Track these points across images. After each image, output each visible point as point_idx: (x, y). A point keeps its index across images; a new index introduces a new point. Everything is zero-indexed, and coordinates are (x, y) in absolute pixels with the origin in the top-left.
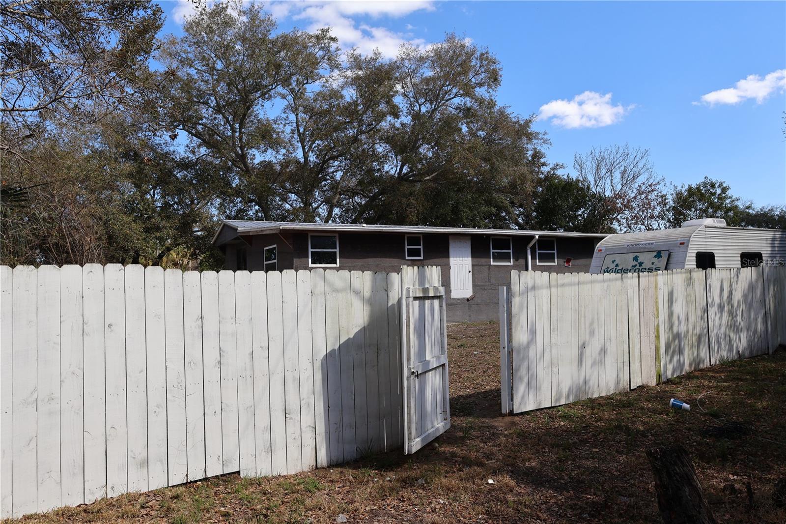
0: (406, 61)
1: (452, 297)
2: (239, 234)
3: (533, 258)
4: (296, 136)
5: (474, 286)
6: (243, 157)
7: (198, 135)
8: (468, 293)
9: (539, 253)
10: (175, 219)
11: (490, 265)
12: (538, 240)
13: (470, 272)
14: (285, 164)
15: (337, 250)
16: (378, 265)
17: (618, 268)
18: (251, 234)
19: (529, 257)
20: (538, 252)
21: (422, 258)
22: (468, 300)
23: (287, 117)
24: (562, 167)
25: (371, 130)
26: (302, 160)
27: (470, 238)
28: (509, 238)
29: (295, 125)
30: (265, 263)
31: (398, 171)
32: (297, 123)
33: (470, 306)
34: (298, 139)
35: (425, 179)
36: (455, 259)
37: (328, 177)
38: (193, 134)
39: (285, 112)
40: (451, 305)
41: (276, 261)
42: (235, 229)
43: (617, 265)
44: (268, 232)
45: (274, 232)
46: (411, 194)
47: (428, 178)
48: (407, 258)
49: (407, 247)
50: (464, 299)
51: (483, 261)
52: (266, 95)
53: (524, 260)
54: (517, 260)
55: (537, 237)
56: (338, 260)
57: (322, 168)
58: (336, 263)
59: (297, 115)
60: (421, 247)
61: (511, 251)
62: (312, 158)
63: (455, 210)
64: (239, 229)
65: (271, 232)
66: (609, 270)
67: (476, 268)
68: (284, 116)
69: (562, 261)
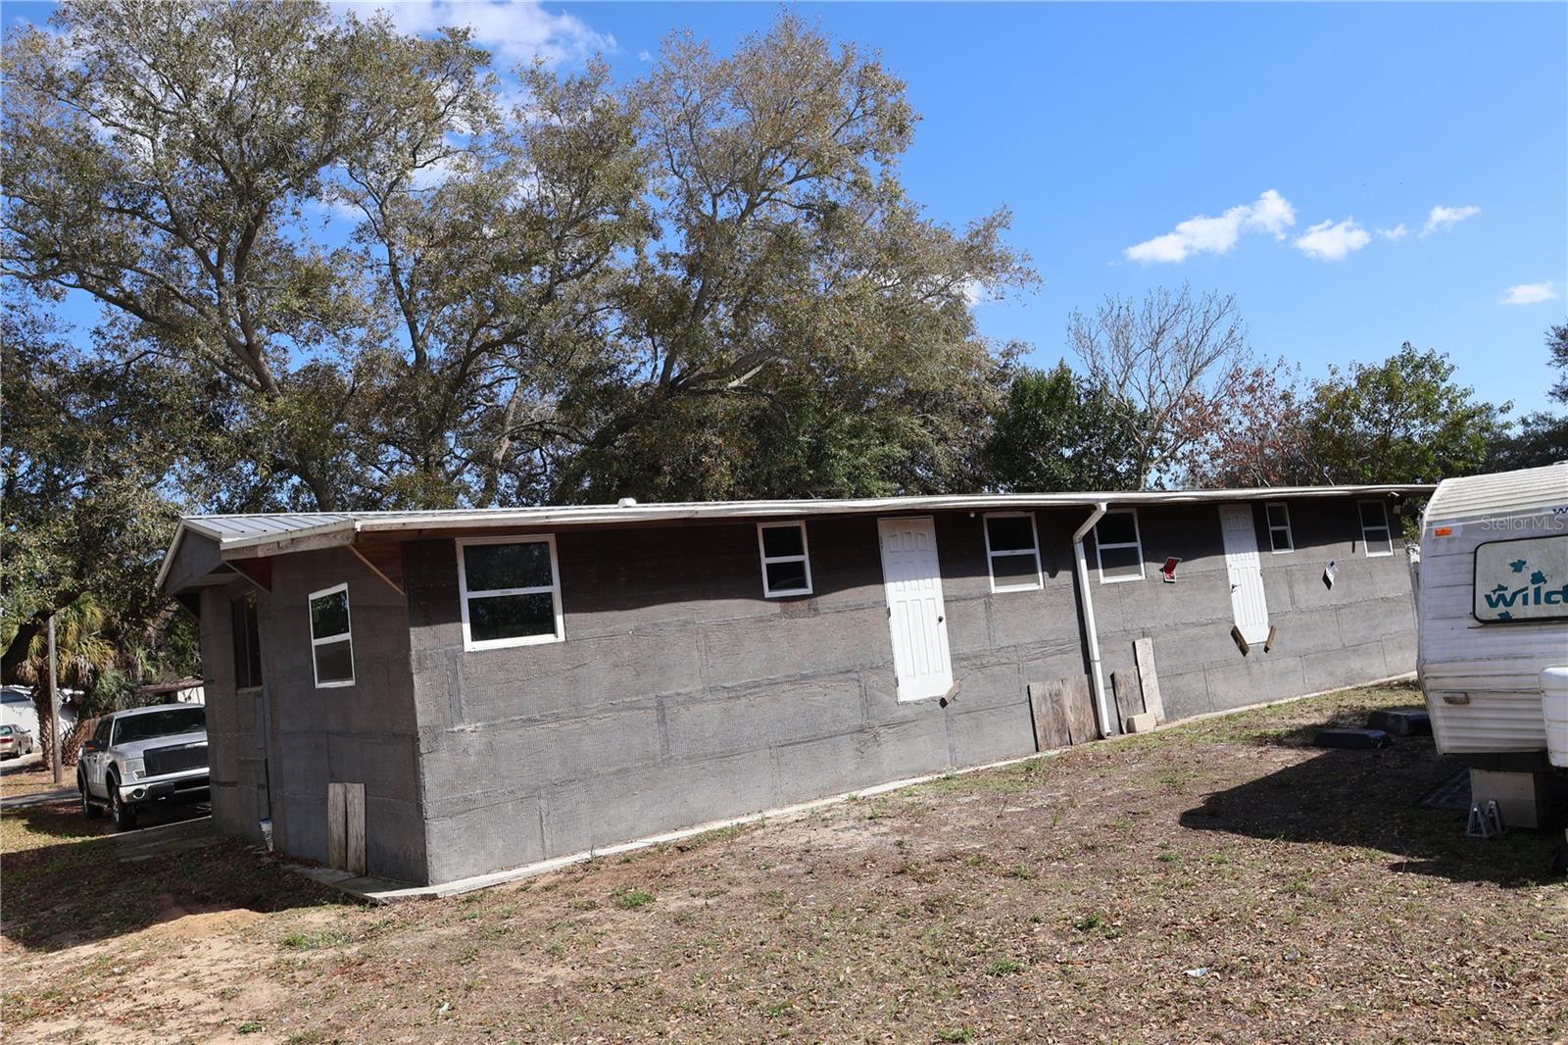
0: (679, 82)
1: (901, 699)
2: (225, 558)
3: (1092, 566)
4: (392, 298)
5: (957, 659)
6: (251, 353)
7: (127, 302)
8: (941, 683)
9: (1101, 551)
10: (57, 525)
11: (989, 595)
12: (1106, 516)
13: (940, 620)
14: (369, 367)
15: (555, 589)
16: (687, 623)
17: (1545, 589)
18: (261, 554)
19: (1083, 563)
20: (1099, 547)
21: (809, 591)
22: (943, 703)
23: (367, 252)
24: (1024, 349)
25: (585, 272)
26: (411, 359)
27: (930, 520)
28: (1028, 515)
29: (386, 270)
30: (315, 642)
31: (660, 371)
32: (392, 264)
33: (950, 719)
34: (398, 305)
35: (730, 385)
36: (899, 584)
37: (479, 399)
38: (109, 299)
39: (360, 238)
40: (901, 724)
41: (347, 636)
42: (214, 542)
43: (1538, 578)
44: (314, 545)
45: (335, 543)
46: (702, 424)
47: (735, 383)
48: (768, 594)
49: (765, 561)
50: (933, 699)
51: (971, 583)
52: (304, 183)
53: (1070, 573)
54: (1053, 575)
55: (1104, 507)
56: (559, 619)
57: (461, 376)
58: (553, 630)
59: (391, 245)
60: (805, 558)
61: (1036, 551)
62: (436, 351)
63: (817, 456)
64: (225, 540)
65: (324, 544)
66: (1508, 596)
67: (953, 605)
68: (357, 248)
69: (1155, 568)
